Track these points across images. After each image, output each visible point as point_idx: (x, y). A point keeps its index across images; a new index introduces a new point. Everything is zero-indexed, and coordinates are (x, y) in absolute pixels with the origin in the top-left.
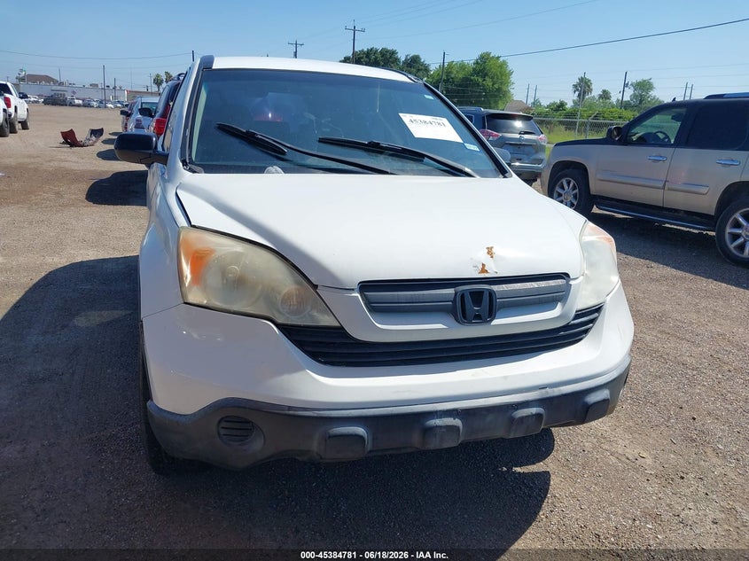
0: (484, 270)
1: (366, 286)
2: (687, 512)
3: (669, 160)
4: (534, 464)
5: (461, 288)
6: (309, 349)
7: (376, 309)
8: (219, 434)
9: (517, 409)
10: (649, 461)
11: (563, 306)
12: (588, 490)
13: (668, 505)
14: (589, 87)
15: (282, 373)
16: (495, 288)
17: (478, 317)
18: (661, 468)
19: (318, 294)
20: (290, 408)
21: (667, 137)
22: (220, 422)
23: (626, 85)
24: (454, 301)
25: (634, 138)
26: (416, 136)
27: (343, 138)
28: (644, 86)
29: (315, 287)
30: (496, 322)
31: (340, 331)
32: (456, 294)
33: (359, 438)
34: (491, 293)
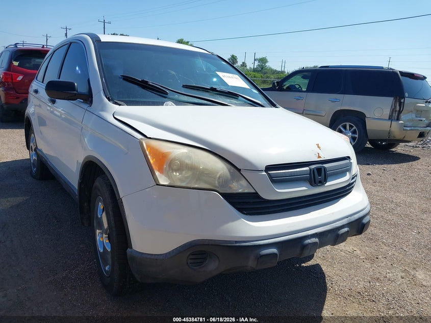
0: (319, 157)
1: (269, 168)
2: (388, 274)
3: (305, 99)
4: (309, 261)
5: (313, 167)
6: (239, 207)
7: (276, 181)
8: (187, 263)
9: (339, 230)
10: (358, 252)
11: (350, 174)
12: (341, 270)
13: (379, 273)
14: (236, 60)
15: (227, 222)
16: (326, 166)
17: (320, 182)
18: (366, 255)
19: (241, 174)
20: (236, 242)
21: (300, 87)
22: (189, 255)
23: (255, 60)
24: (310, 174)
25: (285, 88)
26: (229, 85)
27: (194, 85)
28: (263, 61)
29: (239, 170)
30: (328, 184)
31: (256, 195)
32: (310, 170)
33: (274, 255)
34: (325, 168)
